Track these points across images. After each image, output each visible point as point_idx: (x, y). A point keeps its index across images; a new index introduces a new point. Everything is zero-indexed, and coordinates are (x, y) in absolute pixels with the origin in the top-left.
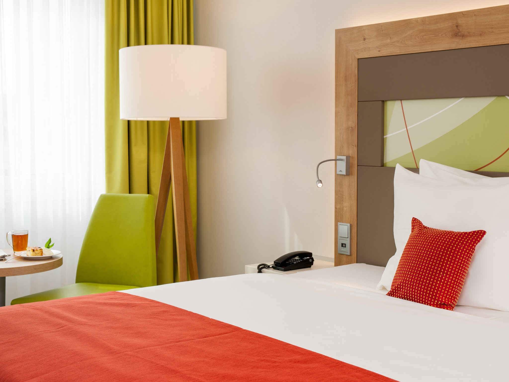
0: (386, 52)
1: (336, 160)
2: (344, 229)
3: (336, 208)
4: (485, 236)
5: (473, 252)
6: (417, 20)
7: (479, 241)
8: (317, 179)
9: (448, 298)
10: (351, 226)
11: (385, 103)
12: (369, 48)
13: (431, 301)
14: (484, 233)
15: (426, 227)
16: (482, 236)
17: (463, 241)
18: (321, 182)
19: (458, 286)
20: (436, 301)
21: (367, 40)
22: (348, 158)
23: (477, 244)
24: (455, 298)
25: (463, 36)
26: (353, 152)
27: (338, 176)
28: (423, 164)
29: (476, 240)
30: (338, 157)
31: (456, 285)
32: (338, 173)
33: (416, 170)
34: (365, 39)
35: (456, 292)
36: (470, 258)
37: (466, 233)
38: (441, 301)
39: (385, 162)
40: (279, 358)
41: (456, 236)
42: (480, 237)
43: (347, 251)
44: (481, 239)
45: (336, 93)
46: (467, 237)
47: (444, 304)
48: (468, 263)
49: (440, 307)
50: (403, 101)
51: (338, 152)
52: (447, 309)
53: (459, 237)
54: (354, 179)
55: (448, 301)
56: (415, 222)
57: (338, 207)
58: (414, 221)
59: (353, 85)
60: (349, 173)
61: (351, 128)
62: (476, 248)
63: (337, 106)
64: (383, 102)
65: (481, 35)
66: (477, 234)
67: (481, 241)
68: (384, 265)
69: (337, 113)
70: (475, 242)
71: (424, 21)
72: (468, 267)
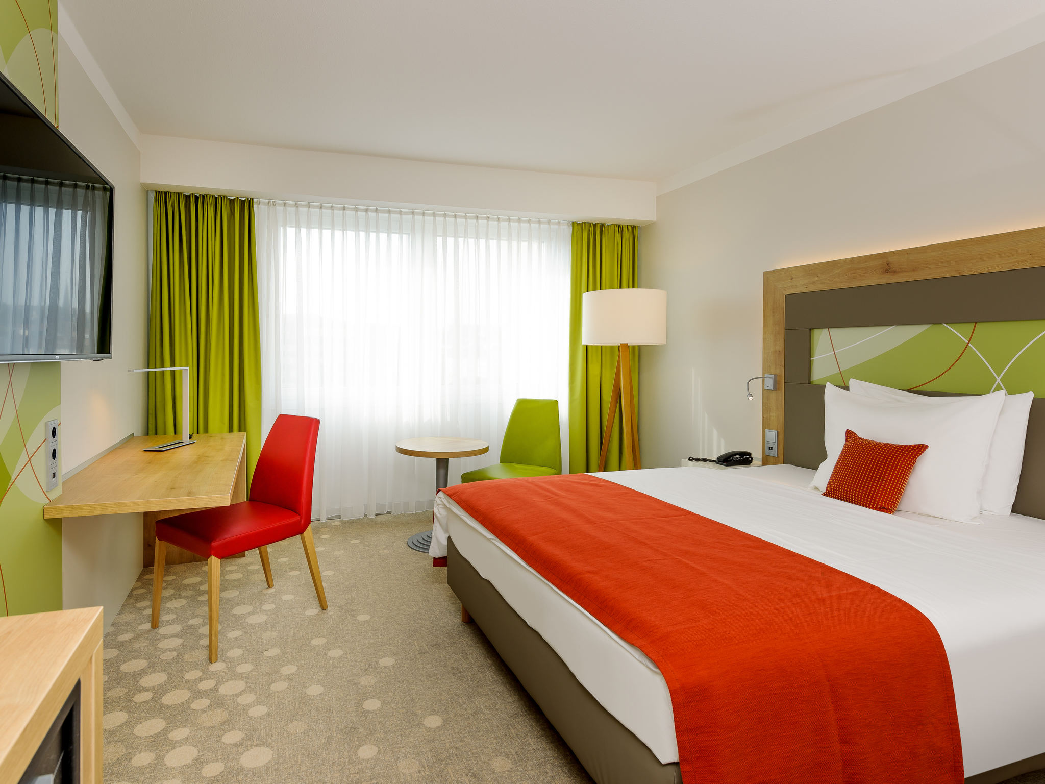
0: (812, 288)
1: (763, 378)
2: (772, 435)
3: (763, 417)
4: (927, 450)
5: (914, 464)
6: (845, 261)
7: (920, 454)
8: (747, 393)
9: (888, 504)
10: (778, 432)
11: (812, 331)
12: (796, 286)
13: (870, 504)
14: (927, 447)
15: (861, 438)
16: (925, 450)
17: (904, 453)
18: (751, 395)
19: (899, 493)
20: (875, 505)
21: (793, 280)
22: (775, 376)
23: (918, 456)
24: (895, 503)
25: (894, 272)
26: (781, 371)
27: (766, 392)
28: (853, 383)
29: (917, 453)
30: (766, 375)
31: (896, 492)
32: (766, 388)
33: (846, 388)
34: (792, 279)
35: (897, 498)
36: (911, 469)
37: (906, 446)
38: (881, 505)
39: (811, 380)
40: (732, 542)
41: (895, 448)
42: (922, 450)
43: (774, 453)
44: (923, 452)
45: (764, 323)
46: (907, 450)
47: (884, 508)
48: (909, 473)
49: (880, 511)
50: (830, 329)
51: (766, 370)
52: (887, 513)
53: (899, 449)
54: (781, 394)
55: (889, 506)
56: (850, 434)
57: (765, 416)
58: (848, 432)
59: (780, 316)
60: (776, 388)
61: (778, 352)
62: (917, 460)
63: (764, 333)
64: (810, 329)
65: (914, 270)
66: (918, 448)
67: (923, 454)
68: (816, 468)
69: (764, 339)
70: (916, 455)
71: (852, 261)
72: (909, 477)
